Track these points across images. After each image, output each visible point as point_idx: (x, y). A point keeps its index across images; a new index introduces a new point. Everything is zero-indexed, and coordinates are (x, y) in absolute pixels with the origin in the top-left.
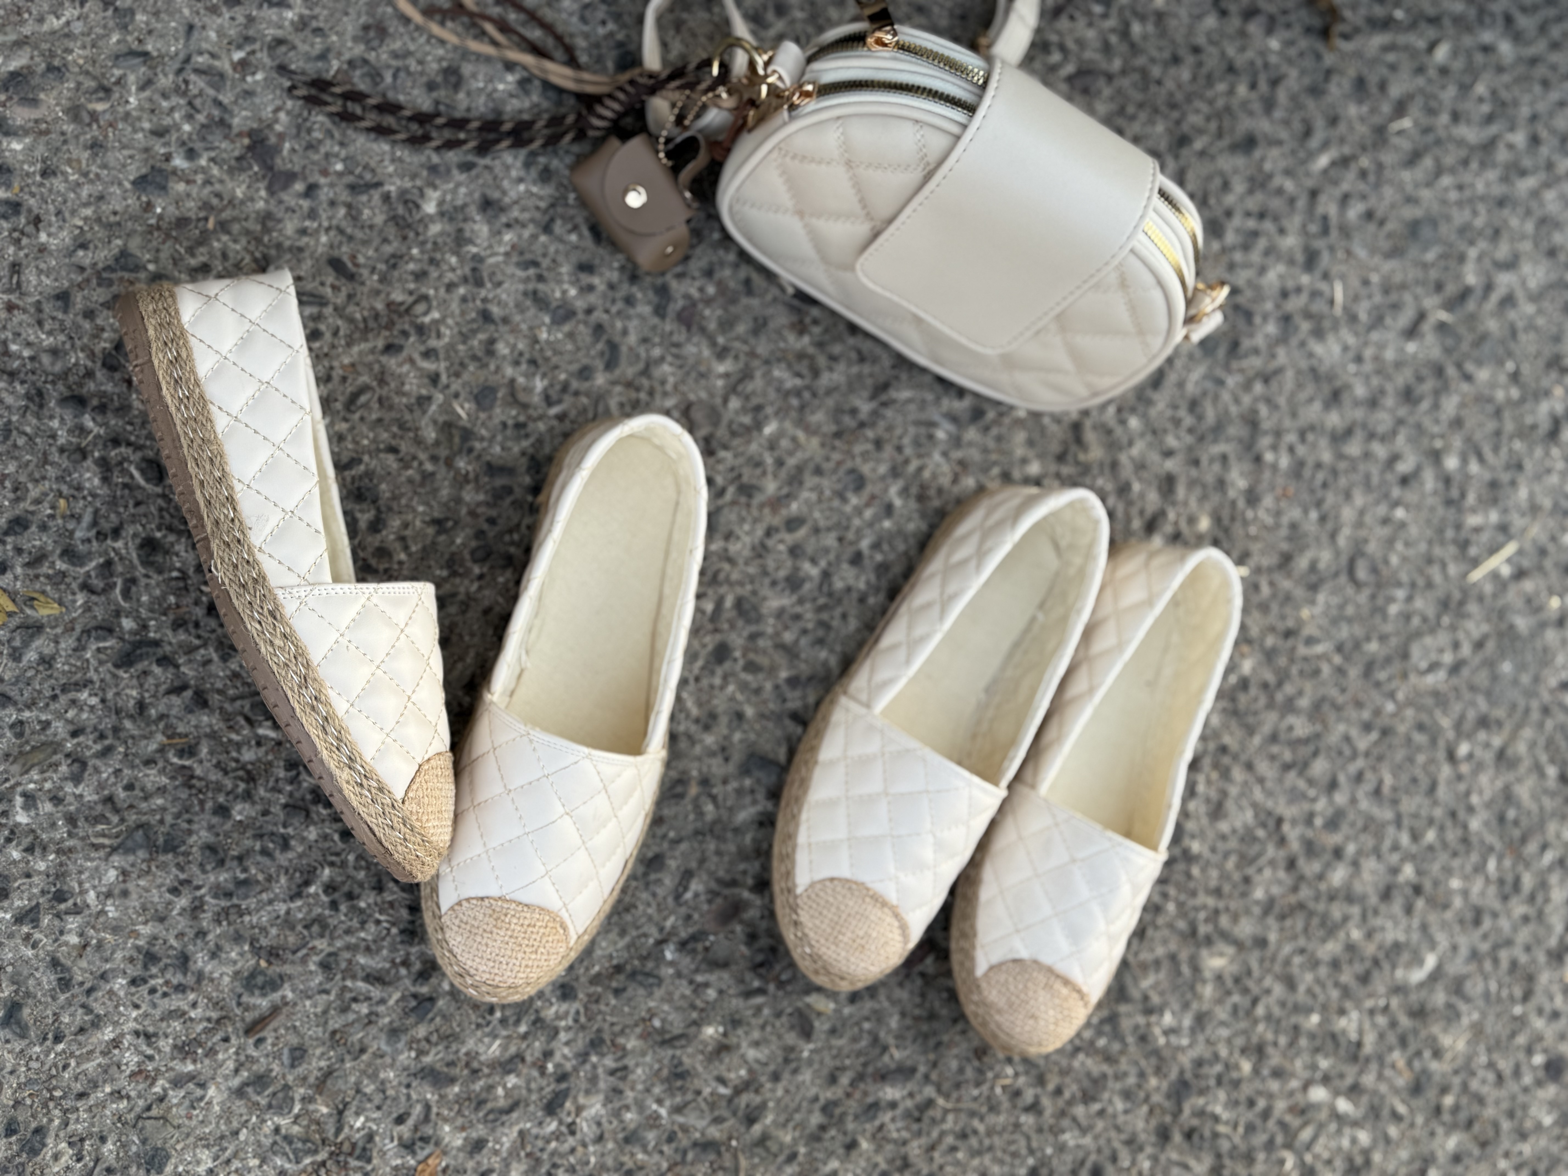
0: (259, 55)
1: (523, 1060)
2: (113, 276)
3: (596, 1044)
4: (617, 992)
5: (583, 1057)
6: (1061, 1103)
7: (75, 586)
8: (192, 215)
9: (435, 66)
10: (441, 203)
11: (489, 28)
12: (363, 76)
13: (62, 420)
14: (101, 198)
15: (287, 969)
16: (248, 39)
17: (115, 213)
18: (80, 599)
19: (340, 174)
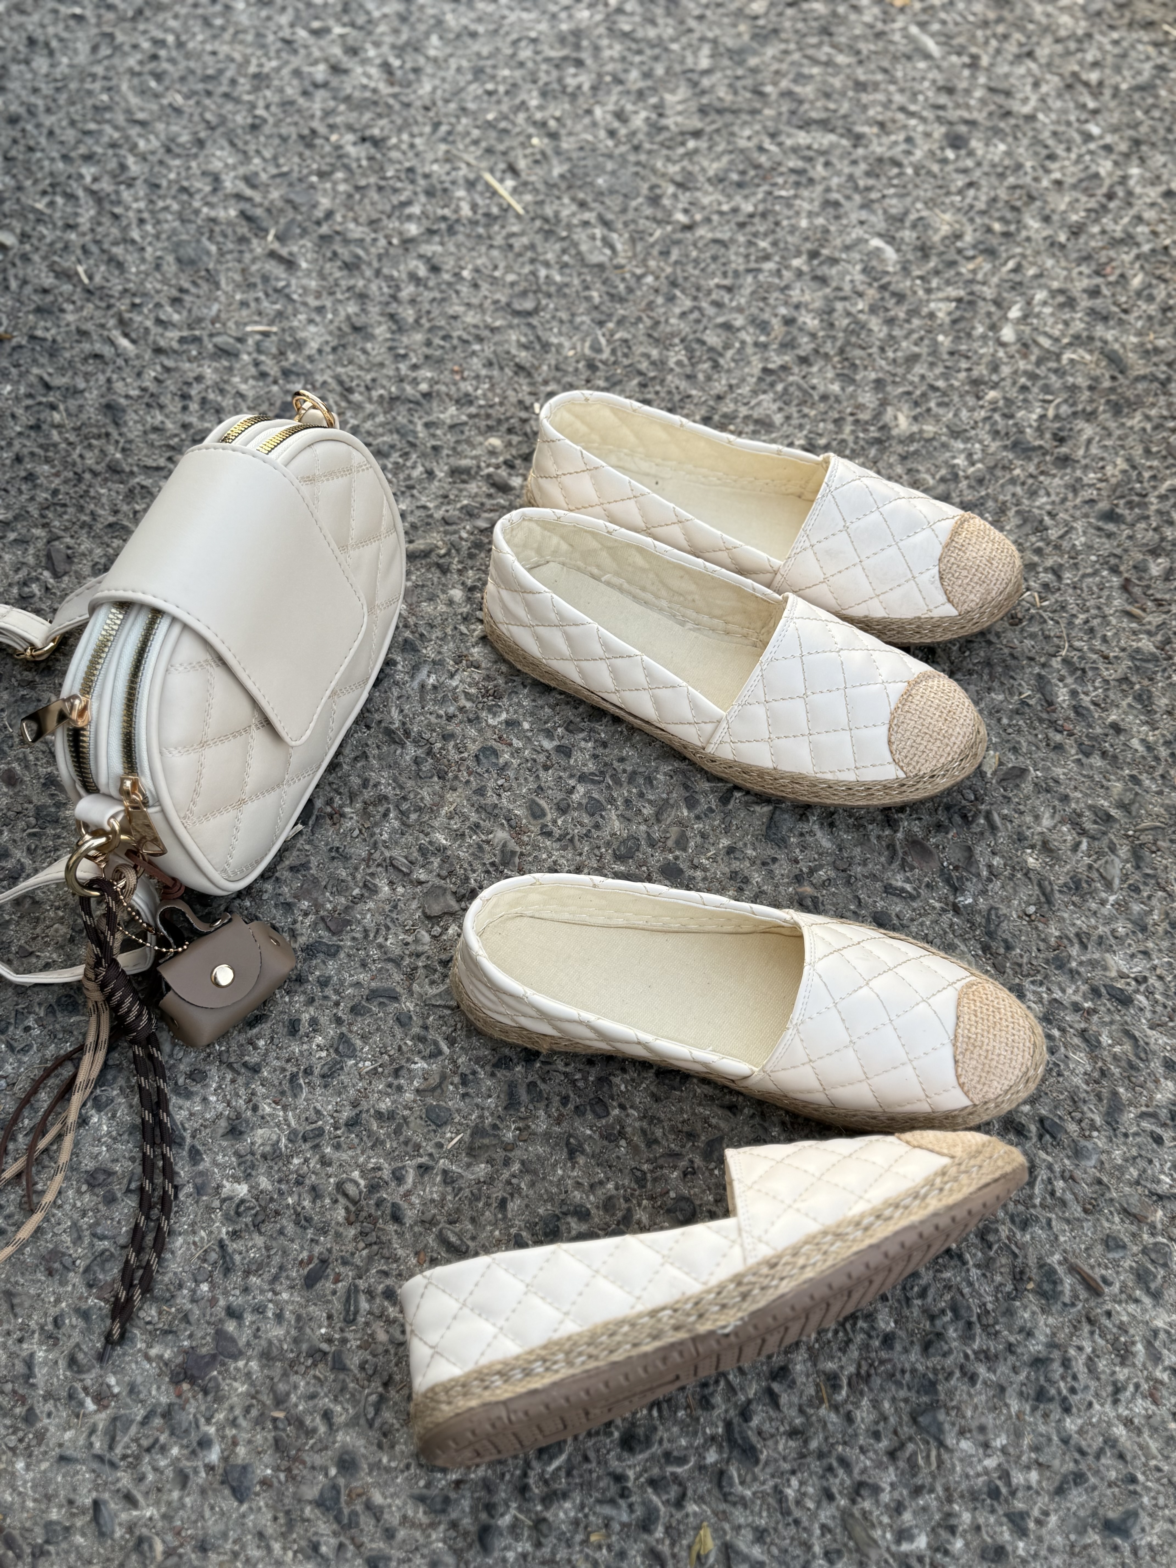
0: (88, 1382)
1: (1084, 1031)
2: (346, 1511)
3: (1060, 964)
4: (1009, 947)
5: (1073, 974)
6: (1048, 550)
7: (679, 1515)
8: (270, 1436)
9: (87, 1198)
10: (236, 1180)
11: (42, 1144)
12: (103, 1270)
13: (506, 1548)
14: (261, 1535)
15: (1032, 1261)
16: (71, 1396)
17: (275, 1519)
18: (692, 1508)
19: (213, 1286)
